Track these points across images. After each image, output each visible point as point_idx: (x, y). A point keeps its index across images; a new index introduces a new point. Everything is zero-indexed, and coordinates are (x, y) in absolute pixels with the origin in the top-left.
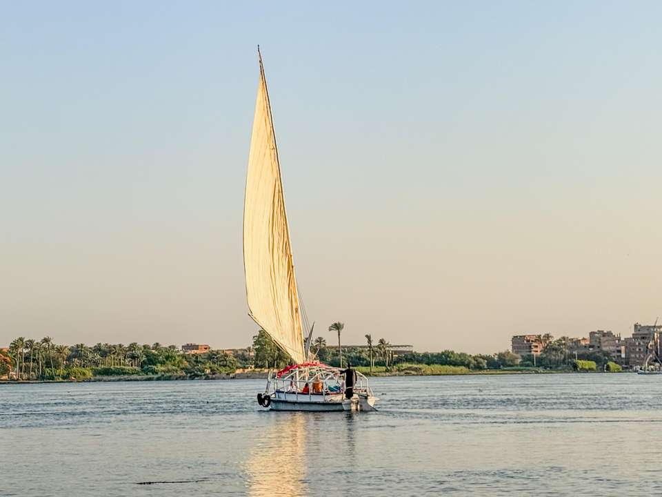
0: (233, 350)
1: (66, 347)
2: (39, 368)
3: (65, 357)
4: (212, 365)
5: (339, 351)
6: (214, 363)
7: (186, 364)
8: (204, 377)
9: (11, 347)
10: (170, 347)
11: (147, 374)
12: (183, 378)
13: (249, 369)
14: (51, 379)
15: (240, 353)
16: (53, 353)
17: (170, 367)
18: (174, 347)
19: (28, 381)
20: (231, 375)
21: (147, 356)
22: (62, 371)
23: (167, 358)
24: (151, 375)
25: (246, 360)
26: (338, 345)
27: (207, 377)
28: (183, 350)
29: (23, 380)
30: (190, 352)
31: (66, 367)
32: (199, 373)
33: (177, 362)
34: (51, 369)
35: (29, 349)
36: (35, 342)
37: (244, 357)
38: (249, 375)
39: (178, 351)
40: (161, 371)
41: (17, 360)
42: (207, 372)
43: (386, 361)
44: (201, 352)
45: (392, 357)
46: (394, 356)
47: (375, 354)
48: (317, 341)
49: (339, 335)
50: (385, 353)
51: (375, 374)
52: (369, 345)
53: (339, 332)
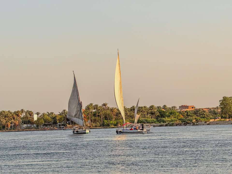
0: (208, 108)
1: (115, 108)
2: (101, 120)
3: (115, 114)
4: (196, 117)
6: (197, 116)
7: (181, 117)
8: (192, 124)
9: (86, 109)
10: (172, 107)
11: (160, 123)
12: (180, 125)
13: (218, 119)
14: (108, 126)
15: (212, 110)
16: (108, 112)
17: (173, 119)
18: (175, 107)
19: (96, 127)
20: (208, 123)
21: (160, 113)
22: (113, 121)
23: (171, 113)
24: (162, 123)
25: (216, 114)
27: (194, 124)
28: (179, 109)
29: (93, 127)
30: (184, 110)
31: (116, 119)
32: (189, 122)
33: (176, 116)
34: (107, 120)
35: (96, 110)
36: (99, 106)
37: (215, 112)
38: (218, 122)
39: (177, 109)
40: (168, 121)
41: (90, 116)
42: (194, 121)
44: (190, 110)
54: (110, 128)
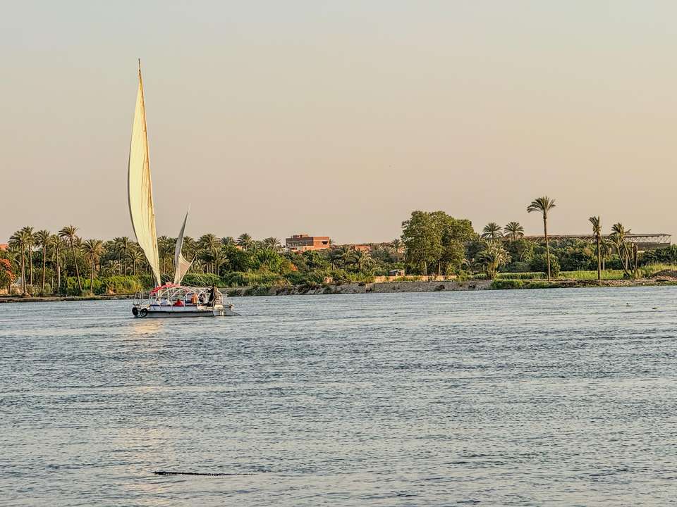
0: (370, 245)
1: (99, 242)
2: (56, 277)
3: (98, 258)
4: (337, 271)
5: (545, 245)
6: (339, 266)
8: (323, 290)
9: (11, 243)
10: (267, 241)
11: (230, 286)
12: (289, 292)
13: (397, 277)
14: (76, 294)
15: (381, 248)
16: (79, 253)
17: (268, 274)
18: (272, 241)
19: (41, 297)
20: (367, 286)
21: (229, 256)
22: (93, 281)
23: (263, 258)
25: (391, 261)
26: (544, 235)
27: (327, 289)
28: (287, 245)
29: (32, 295)
30: (299, 248)
31: (100, 274)
32: (314, 283)
33: (277, 266)
34: (76, 278)
35: (41, 246)
36: (50, 235)
37: (388, 255)
38: (397, 286)
39: (280, 247)
40: (252, 281)
41: (22, 264)
42: (328, 281)
43: (625, 261)
44: (317, 249)
45: (635, 254)
46: (639, 252)
47: (607, 250)
48: (508, 229)
49: (545, 218)
50: (623, 247)
51: (605, 282)
52: (596, 234)
53: (545, 214)
54: (82, 299)
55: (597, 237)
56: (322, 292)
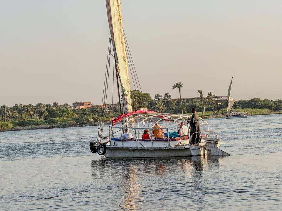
0: (108, 105)
4: (94, 116)
5: (180, 102)
6: (95, 114)
7: (76, 116)
8: (89, 124)
10: (64, 105)
11: (50, 124)
12: (74, 126)
15: (112, 106)
17: (66, 118)
18: (67, 105)
20: (108, 122)
21: (49, 112)
23: (63, 112)
24: (53, 125)
25: (117, 111)
26: (180, 98)
27: (91, 124)
28: (73, 106)
30: (78, 107)
32: (85, 121)
33: (70, 115)
37: (115, 109)
39: (70, 107)
40: (59, 122)
42: (91, 121)
43: (213, 108)
44: (86, 107)
45: (217, 105)
46: (219, 104)
47: (205, 103)
48: (165, 96)
49: (180, 91)
50: (212, 102)
51: (206, 117)
52: (201, 97)
53: (180, 89)
55: (202, 98)
56: (88, 125)
